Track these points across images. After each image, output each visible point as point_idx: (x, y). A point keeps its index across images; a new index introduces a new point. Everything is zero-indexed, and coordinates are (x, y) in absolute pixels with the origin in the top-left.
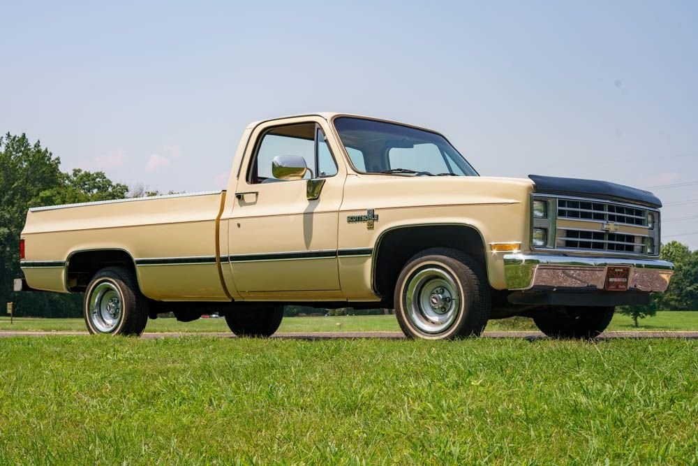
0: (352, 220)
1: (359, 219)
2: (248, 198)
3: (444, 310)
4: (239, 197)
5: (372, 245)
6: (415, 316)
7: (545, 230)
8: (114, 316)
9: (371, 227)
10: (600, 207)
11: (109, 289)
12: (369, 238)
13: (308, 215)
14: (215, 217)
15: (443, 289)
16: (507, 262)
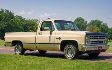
0: (57, 38)
1: (58, 38)
2: (40, 34)
3: (71, 54)
4: (39, 33)
5: (60, 43)
6: (67, 55)
7: (88, 41)
8: (19, 51)
9: (60, 40)
10: (97, 37)
11: (18, 47)
12: (59, 42)
13: (50, 37)
14: (35, 36)
15: (71, 50)
16: (81, 47)
